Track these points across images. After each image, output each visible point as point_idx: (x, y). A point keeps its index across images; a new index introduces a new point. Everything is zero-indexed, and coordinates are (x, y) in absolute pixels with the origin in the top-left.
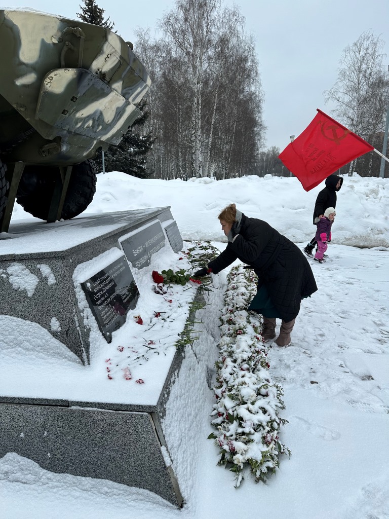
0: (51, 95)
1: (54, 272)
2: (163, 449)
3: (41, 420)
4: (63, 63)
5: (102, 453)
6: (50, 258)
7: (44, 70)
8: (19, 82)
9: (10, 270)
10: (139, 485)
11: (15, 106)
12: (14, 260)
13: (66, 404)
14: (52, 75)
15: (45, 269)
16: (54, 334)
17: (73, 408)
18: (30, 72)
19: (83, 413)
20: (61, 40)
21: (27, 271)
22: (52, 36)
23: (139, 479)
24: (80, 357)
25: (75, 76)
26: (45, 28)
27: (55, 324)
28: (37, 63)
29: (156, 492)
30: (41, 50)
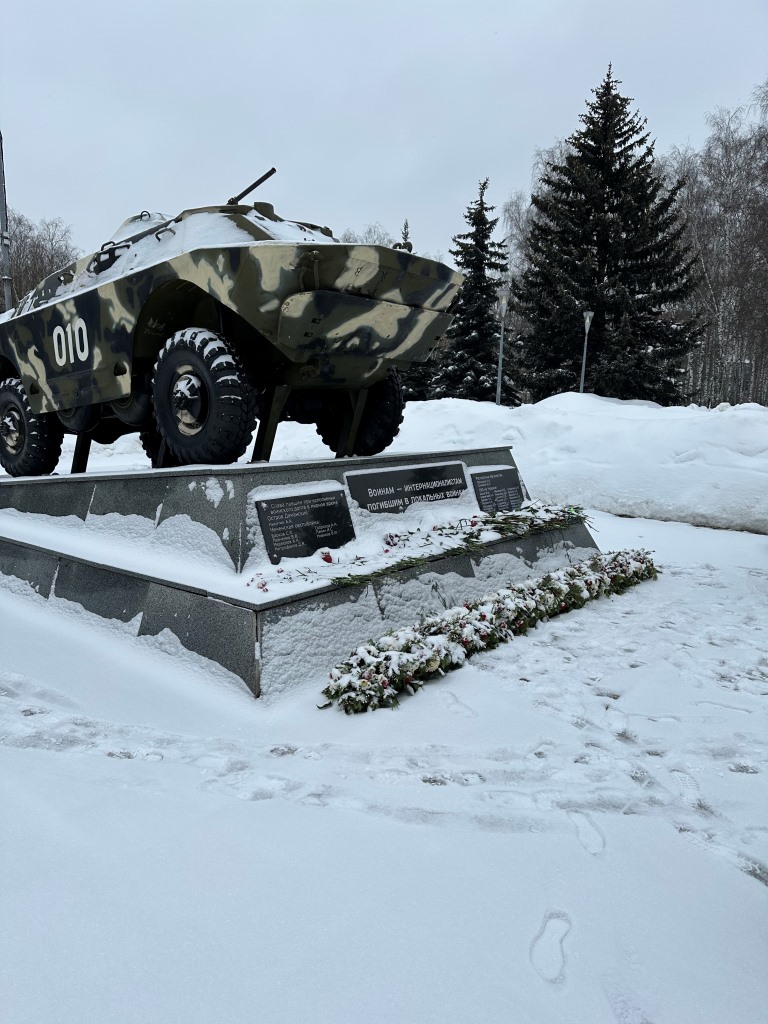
0: (290, 320)
1: (235, 488)
2: (257, 644)
3: (188, 604)
4: (302, 287)
5: (218, 639)
6: (235, 475)
7: (283, 295)
8: (263, 309)
9: (209, 483)
10: (235, 672)
11: (261, 331)
12: (211, 475)
13: (204, 594)
14: (288, 300)
15: (230, 484)
16: (223, 542)
17: (209, 598)
18: (273, 299)
19: (214, 603)
20: (299, 265)
21: (218, 485)
22: (289, 263)
23: (236, 666)
24: (236, 564)
25: (312, 299)
26: (282, 257)
27: (226, 534)
28: (278, 290)
29: (244, 679)
30: (281, 278)
